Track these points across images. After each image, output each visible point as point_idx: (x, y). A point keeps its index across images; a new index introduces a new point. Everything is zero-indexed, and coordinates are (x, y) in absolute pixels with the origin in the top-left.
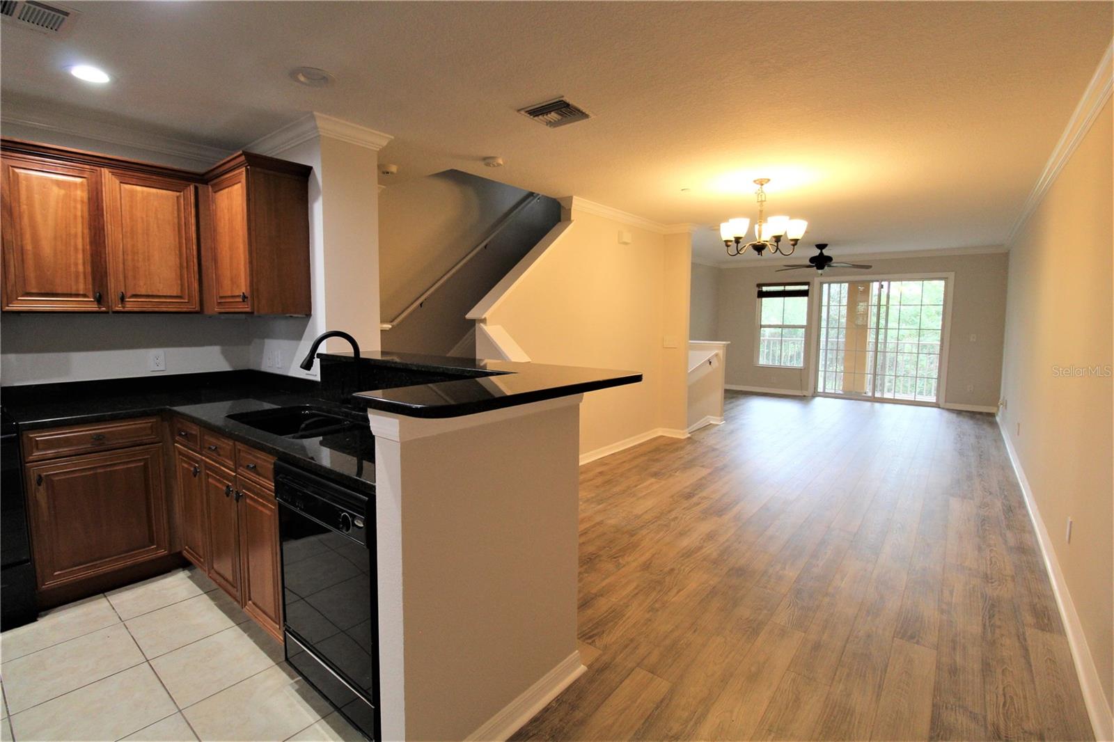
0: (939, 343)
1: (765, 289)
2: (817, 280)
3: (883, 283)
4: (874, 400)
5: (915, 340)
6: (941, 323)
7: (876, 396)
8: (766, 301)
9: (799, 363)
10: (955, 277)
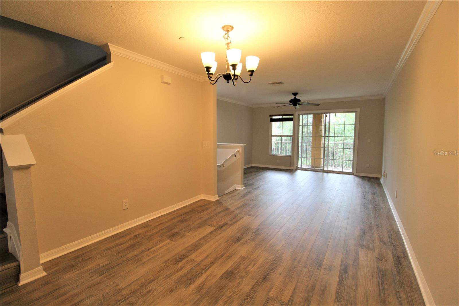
0: (353, 143)
1: (273, 117)
2: (296, 113)
3: (327, 114)
4: (324, 171)
5: (342, 142)
6: (354, 134)
7: (325, 169)
8: (274, 124)
9: (290, 154)
10: (360, 110)
